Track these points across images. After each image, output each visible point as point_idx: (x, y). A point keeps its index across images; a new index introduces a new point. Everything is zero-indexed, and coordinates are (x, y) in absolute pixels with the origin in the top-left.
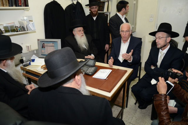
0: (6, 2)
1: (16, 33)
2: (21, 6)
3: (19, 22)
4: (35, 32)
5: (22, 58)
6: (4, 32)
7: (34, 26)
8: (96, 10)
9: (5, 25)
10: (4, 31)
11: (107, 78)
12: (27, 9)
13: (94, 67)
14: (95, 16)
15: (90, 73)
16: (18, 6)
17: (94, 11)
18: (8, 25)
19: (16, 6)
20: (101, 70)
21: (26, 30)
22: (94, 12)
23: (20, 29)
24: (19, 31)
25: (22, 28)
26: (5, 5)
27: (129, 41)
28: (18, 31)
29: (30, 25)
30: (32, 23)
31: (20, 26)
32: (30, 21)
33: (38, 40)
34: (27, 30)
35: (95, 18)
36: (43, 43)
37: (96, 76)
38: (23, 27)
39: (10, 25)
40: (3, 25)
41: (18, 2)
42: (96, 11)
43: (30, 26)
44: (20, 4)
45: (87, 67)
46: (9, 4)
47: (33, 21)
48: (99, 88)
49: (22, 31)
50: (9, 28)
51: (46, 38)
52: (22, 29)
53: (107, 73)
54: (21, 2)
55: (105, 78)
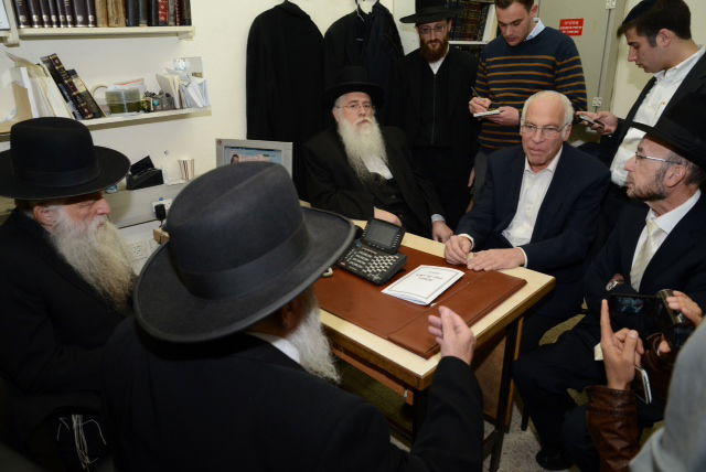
0: (117, 10)
1: (143, 115)
2: (165, 24)
3: (161, 80)
4: (209, 113)
5: (162, 202)
6: (105, 110)
7: (204, 94)
8: (441, 35)
9: (111, 89)
10: (108, 109)
11: (433, 302)
12: (188, 32)
13: (392, 254)
14: (435, 59)
15: (376, 277)
16: (157, 25)
17: (431, 41)
18: (120, 88)
19: (149, 24)
20: (423, 270)
21: (178, 106)
22: (430, 45)
23: (156, 102)
24: (155, 110)
25: (165, 99)
26: (112, 23)
27: (552, 166)
28: (148, 111)
29: (190, 90)
30: (199, 80)
31: (160, 94)
32: (195, 74)
33: (219, 142)
34: (182, 108)
35: (435, 67)
36: (234, 152)
37: (397, 289)
38: (168, 95)
39: (127, 88)
40: (106, 87)
41: (157, 10)
42: (436, 40)
43: (193, 92)
44: (162, 18)
45: (369, 253)
46: (127, 16)
47: (205, 74)
48: (392, 336)
49: (162, 110)
50: (123, 97)
51: (251, 135)
52: (162, 103)
53: (440, 283)
54: (167, 9)
55: (428, 302)
